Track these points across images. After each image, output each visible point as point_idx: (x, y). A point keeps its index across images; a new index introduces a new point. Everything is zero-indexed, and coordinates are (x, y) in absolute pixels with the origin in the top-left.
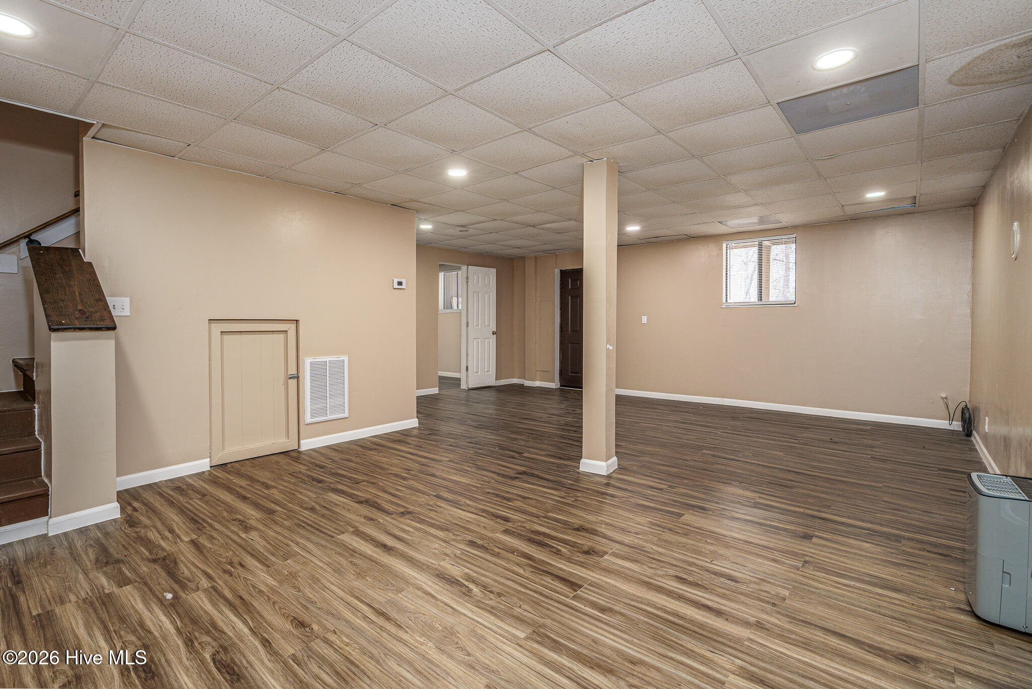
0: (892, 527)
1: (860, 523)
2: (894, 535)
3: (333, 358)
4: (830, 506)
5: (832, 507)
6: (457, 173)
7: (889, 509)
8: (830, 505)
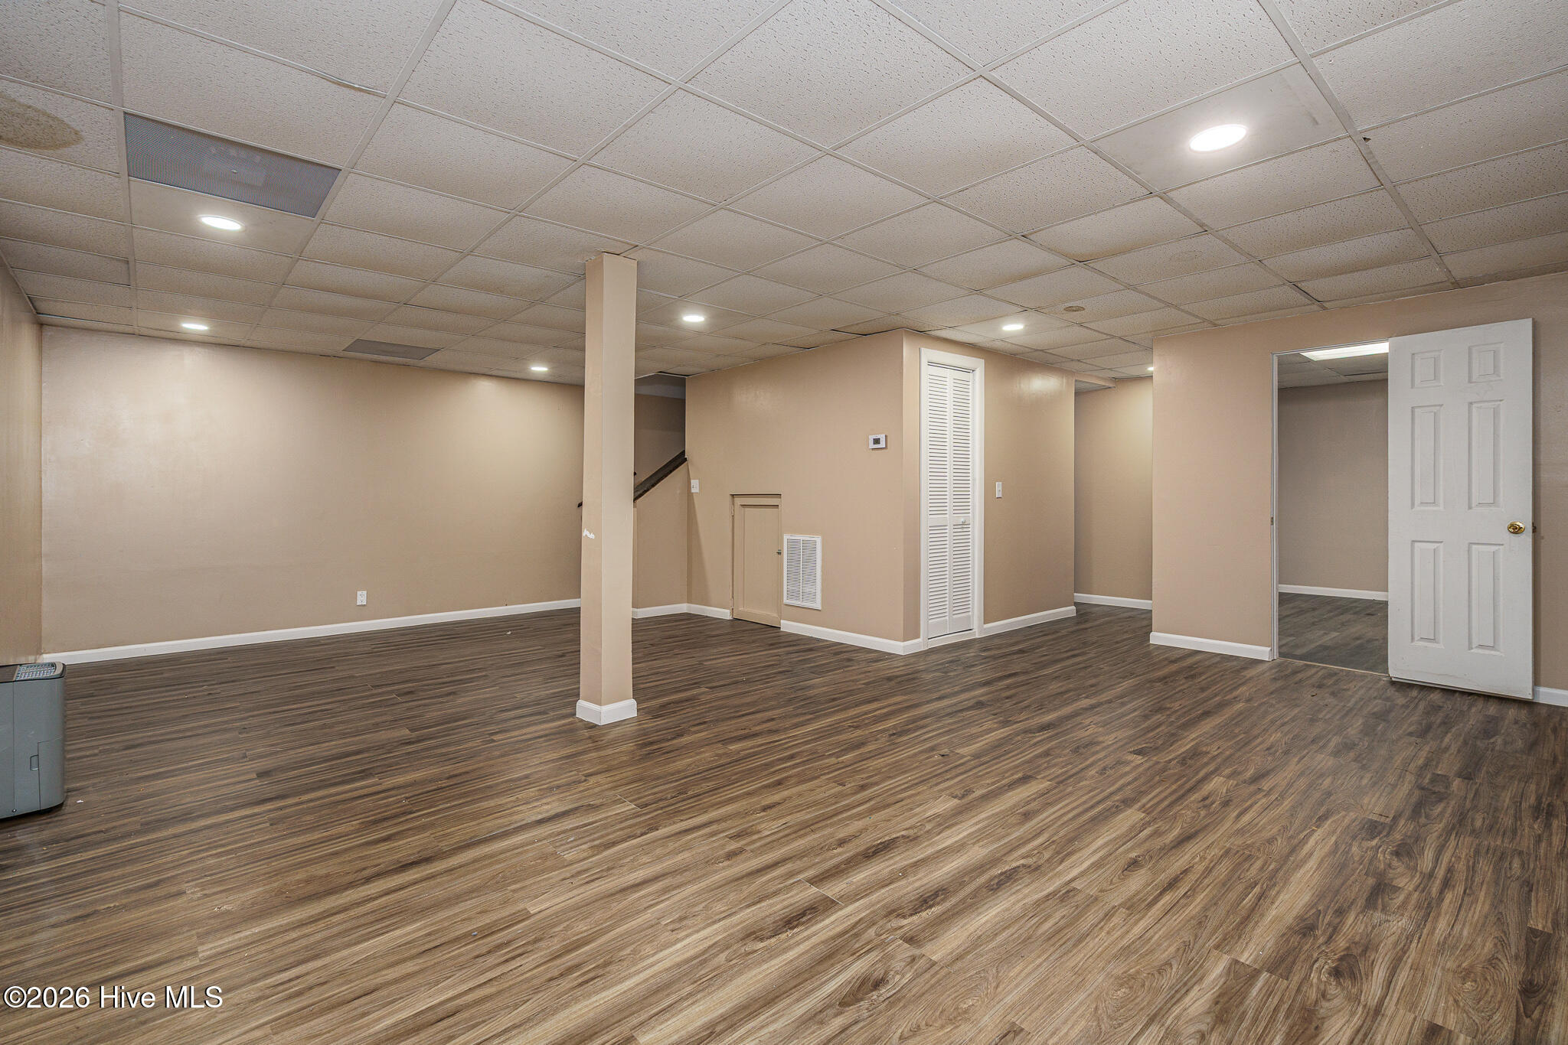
0: (157, 841)
1: (209, 822)
2: (153, 830)
3: (806, 538)
4: (271, 825)
5: (268, 824)
6: (693, 319)
7: (172, 877)
8: (274, 827)
